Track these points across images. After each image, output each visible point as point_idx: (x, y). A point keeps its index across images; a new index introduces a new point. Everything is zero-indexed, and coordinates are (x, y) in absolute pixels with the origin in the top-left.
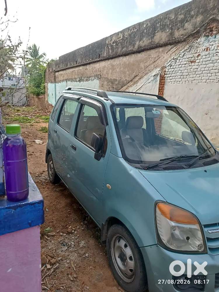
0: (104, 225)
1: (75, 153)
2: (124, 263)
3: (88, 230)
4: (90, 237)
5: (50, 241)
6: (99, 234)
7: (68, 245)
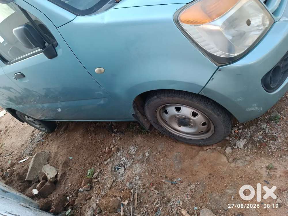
0: (136, 114)
1: (28, 80)
2: (189, 125)
3: (124, 134)
4: (133, 136)
5: (103, 179)
6: (137, 127)
7: (122, 165)
